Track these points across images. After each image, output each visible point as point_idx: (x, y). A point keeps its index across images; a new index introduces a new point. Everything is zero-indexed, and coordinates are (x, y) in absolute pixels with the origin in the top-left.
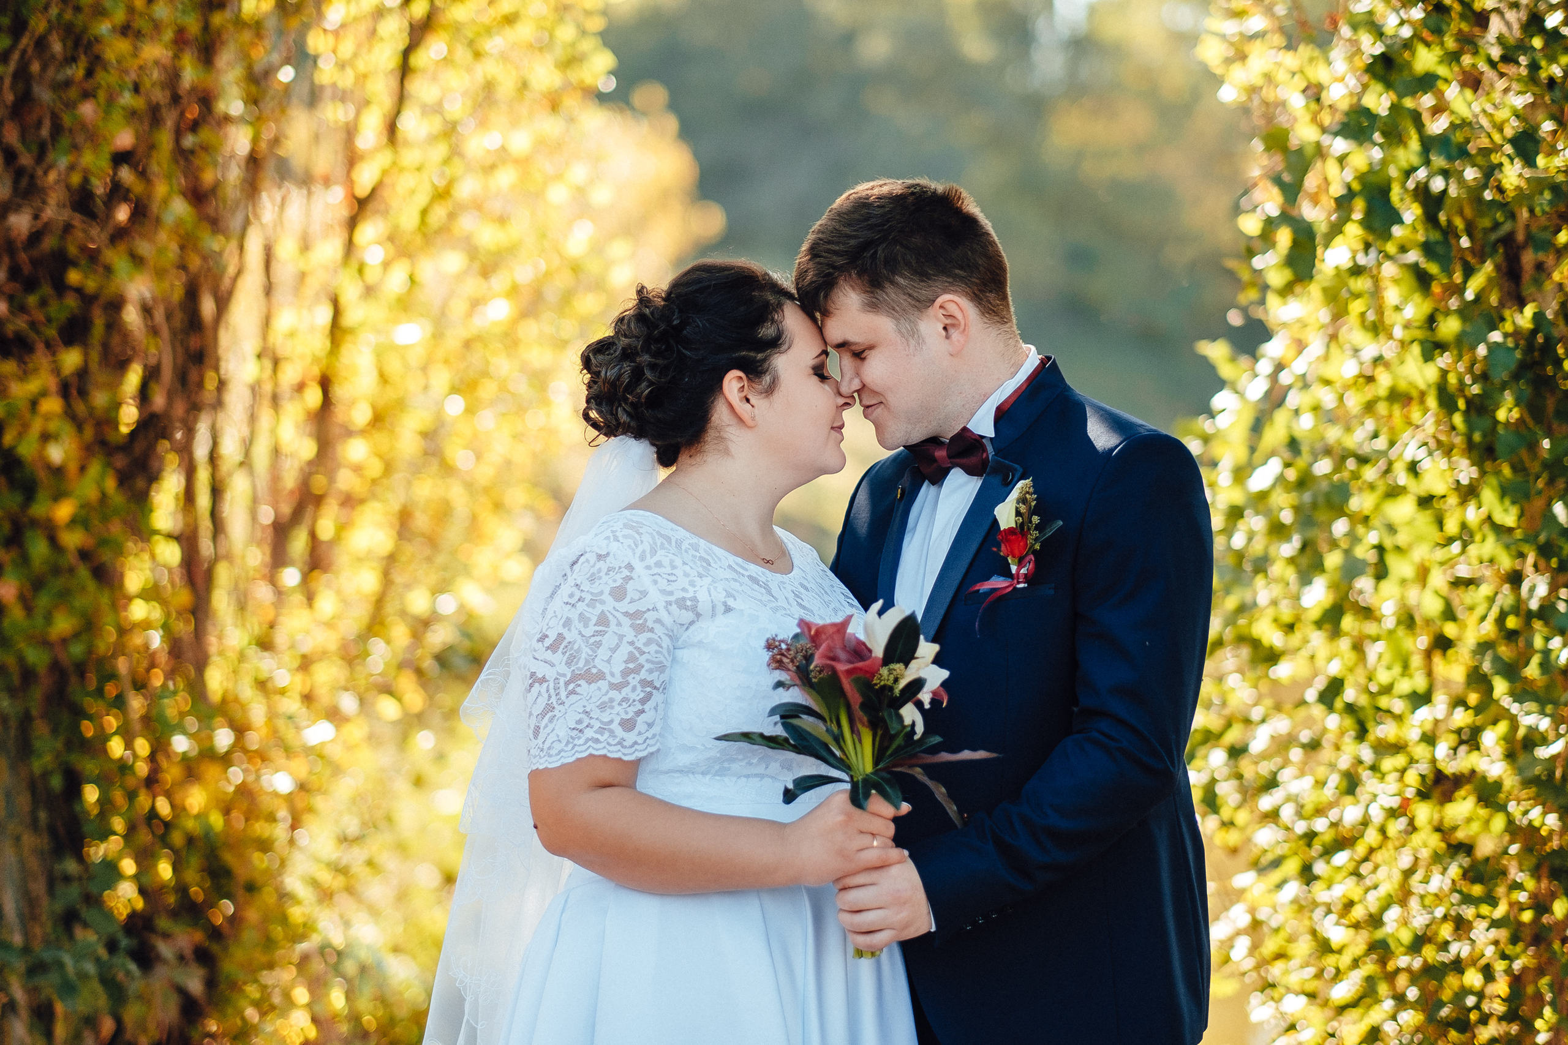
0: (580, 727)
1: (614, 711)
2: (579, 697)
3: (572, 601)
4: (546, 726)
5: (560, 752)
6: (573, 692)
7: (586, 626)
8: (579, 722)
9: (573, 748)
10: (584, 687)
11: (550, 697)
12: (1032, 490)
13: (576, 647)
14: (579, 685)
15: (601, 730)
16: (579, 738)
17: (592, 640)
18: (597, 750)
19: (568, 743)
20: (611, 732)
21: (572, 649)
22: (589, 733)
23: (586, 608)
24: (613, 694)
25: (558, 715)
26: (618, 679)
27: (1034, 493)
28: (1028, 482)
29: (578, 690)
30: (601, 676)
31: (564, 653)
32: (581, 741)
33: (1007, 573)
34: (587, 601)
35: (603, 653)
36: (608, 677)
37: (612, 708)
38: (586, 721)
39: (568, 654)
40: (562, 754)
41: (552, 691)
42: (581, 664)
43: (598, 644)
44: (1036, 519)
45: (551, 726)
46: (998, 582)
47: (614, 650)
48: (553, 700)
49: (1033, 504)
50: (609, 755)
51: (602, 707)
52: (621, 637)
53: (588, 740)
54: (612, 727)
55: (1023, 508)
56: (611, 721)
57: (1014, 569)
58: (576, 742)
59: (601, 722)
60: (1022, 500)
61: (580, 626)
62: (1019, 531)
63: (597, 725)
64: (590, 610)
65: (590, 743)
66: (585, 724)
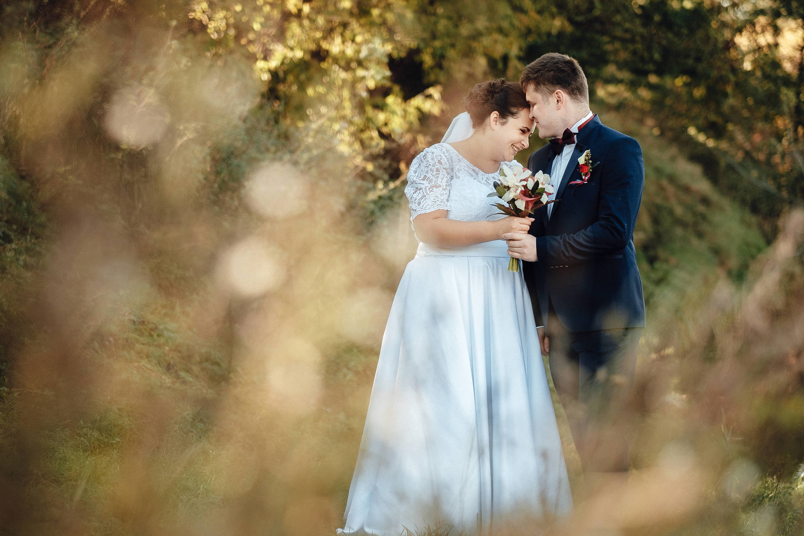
0: (435, 201)
1: (444, 196)
2: (434, 192)
3: (428, 165)
4: (423, 201)
5: (429, 209)
6: (432, 191)
7: (433, 172)
8: (435, 199)
9: (433, 207)
10: (435, 189)
11: (424, 193)
12: (590, 153)
13: (431, 178)
14: (434, 189)
15: (441, 202)
16: (435, 204)
17: (436, 176)
18: (441, 208)
19: (432, 206)
20: (444, 202)
21: (430, 179)
22: (438, 203)
23: (432, 167)
24: (444, 191)
25: (427, 198)
26: (444, 188)
27: (590, 154)
28: (589, 150)
29: (433, 190)
30: (440, 186)
31: (427, 181)
32: (436, 205)
33: (581, 179)
34: (432, 165)
35: (439, 180)
36: (442, 187)
37: (444, 195)
38: (437, 199)
39: (428, 181)
40: (430, 209)
41: (424, 192)
42: (433, 183)
43: (438, 177)
44: (591, 161)
45: (425, 201)
46: (579, 181)
47: (443, 179)
48: (425, 194)
49: (590, 157)
50: (444, 209)
51: (441, 195)
52: (444, 175)
53: (438, 205)
54: (444, 201)
55: (587, 158)
56: (444, 199)
57: (583, 177)
58: (434, 205)
59: (441, 199)
60: (587, 156)
61: (431, 172)
62: (586, 165)
63: (440, 200)
64: (433, 167)
65: (438, 206)
66: (436, 200)
